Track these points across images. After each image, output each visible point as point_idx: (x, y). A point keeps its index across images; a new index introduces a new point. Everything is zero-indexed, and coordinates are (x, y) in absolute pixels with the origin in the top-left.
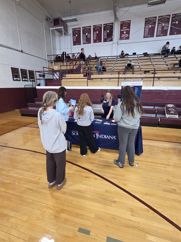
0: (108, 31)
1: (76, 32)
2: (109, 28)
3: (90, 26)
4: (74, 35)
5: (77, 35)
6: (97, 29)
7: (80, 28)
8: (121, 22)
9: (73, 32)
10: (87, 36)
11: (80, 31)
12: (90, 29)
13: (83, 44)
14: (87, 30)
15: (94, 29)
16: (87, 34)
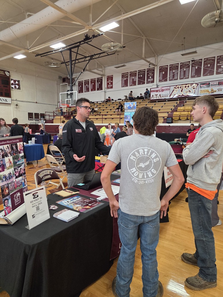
0: (100, 83)
1: (80, 84)
2: (100, 80)
3: (89, 80)
4: (79, 86)
5: (81, 86)
6: (93, 81)
7: (83, 81)
8: (107, 76)
9: (79, 84)
10: (87, 87)
11: (83, 83)
12: (89, 82)
13: (85, 92)
14: (87, 82)
15: (91, 81)
16: (87, 85)
